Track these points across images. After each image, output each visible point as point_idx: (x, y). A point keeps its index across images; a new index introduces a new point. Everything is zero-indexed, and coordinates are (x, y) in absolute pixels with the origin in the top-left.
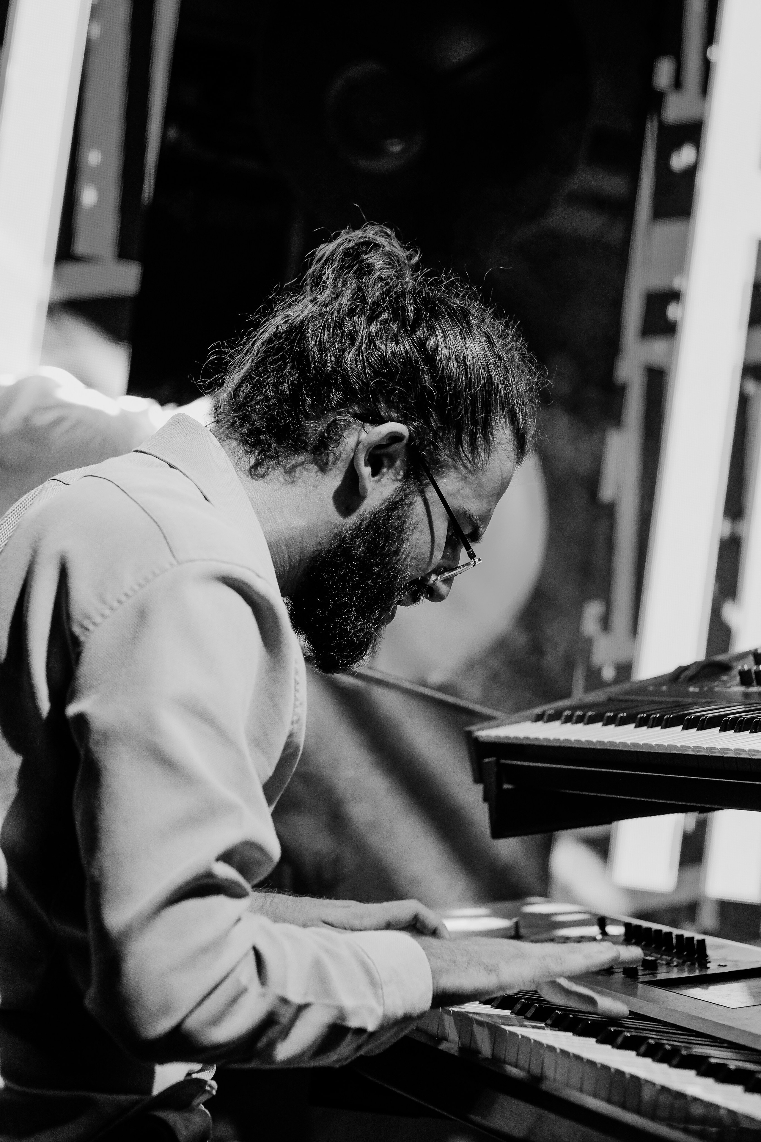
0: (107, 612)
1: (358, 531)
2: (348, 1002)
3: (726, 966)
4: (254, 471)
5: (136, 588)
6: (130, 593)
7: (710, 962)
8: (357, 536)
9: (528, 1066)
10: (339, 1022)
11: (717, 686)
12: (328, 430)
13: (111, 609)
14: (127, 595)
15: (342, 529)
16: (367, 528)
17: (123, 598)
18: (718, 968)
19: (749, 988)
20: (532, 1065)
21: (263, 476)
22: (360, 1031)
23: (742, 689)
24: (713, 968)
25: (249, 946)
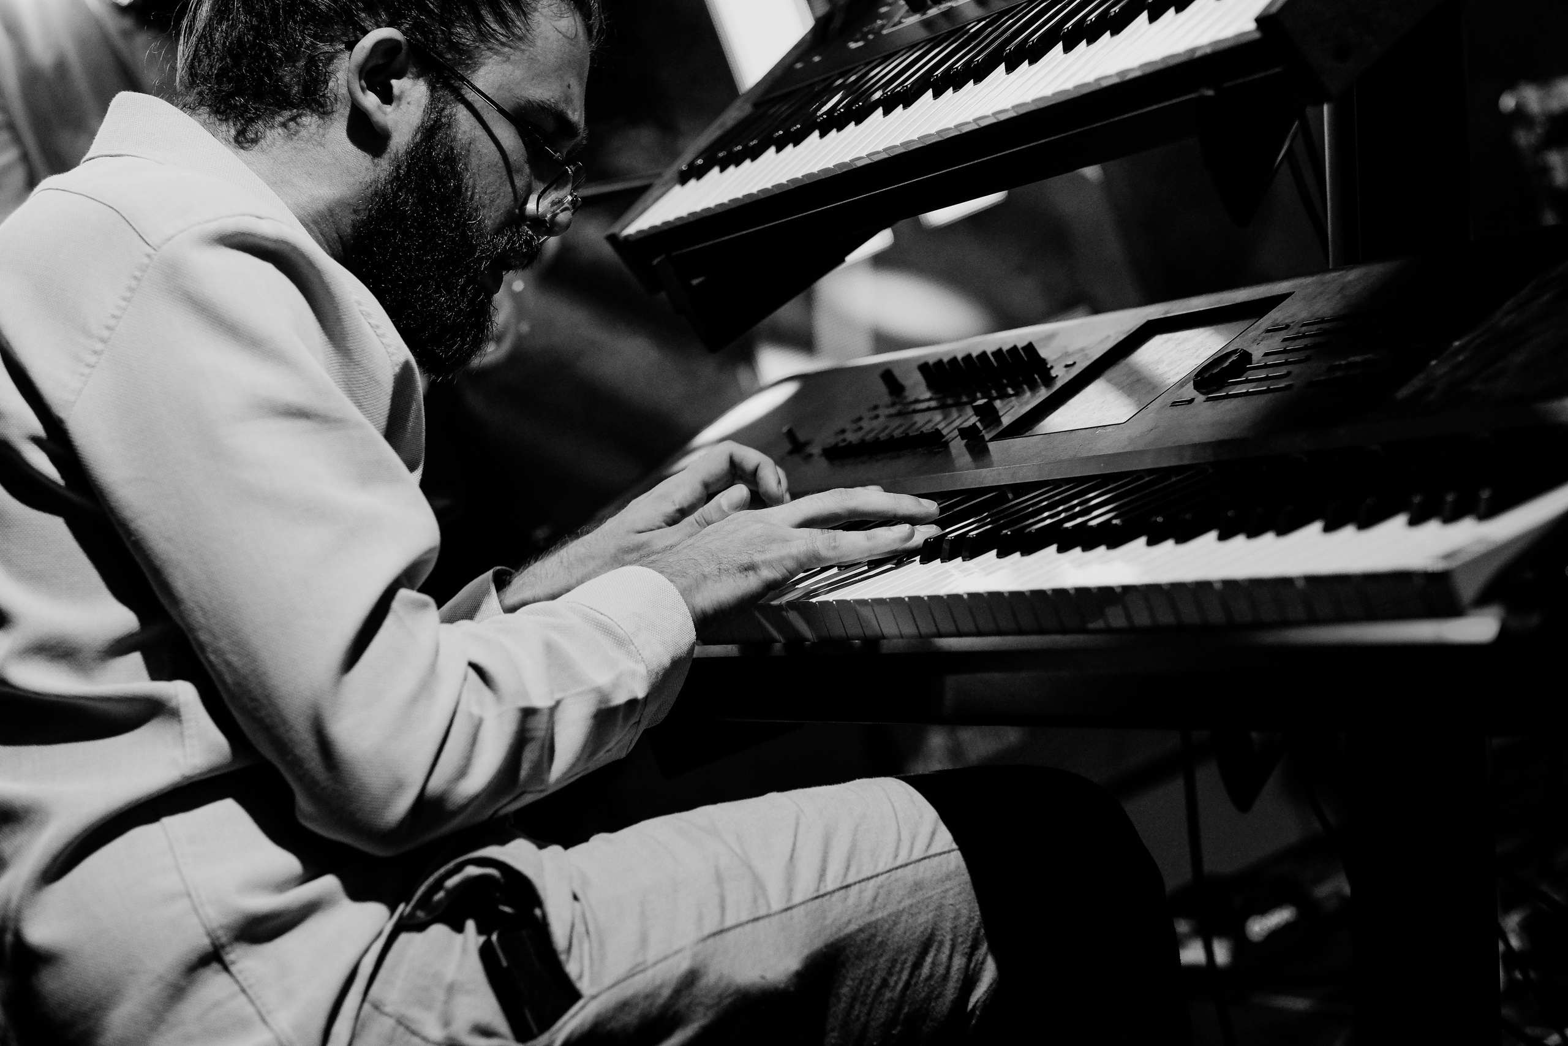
0: (99, 346)
1: (397, 179)
2: (602, 678)
3: (1075, 363)
4: (243, 140)
5: (123, 304)
6: (117, 313)
7: (1052, 367)
8: (400, 189)
9: (917, 631)
10: (603, 706)
11: (883, 27)
12: (308, 70)
13: (103, 341)
14: (114, 317)
15: (377, 187)
16: (407, 174)
17: (112, 322)
18: (1067, 371)
19: (1109, 381)
20: (921, 629)
21: (255, 141)
22: (632, 703)
23: (915, 18)
24: (1062, 376)
25: (465, 664)
